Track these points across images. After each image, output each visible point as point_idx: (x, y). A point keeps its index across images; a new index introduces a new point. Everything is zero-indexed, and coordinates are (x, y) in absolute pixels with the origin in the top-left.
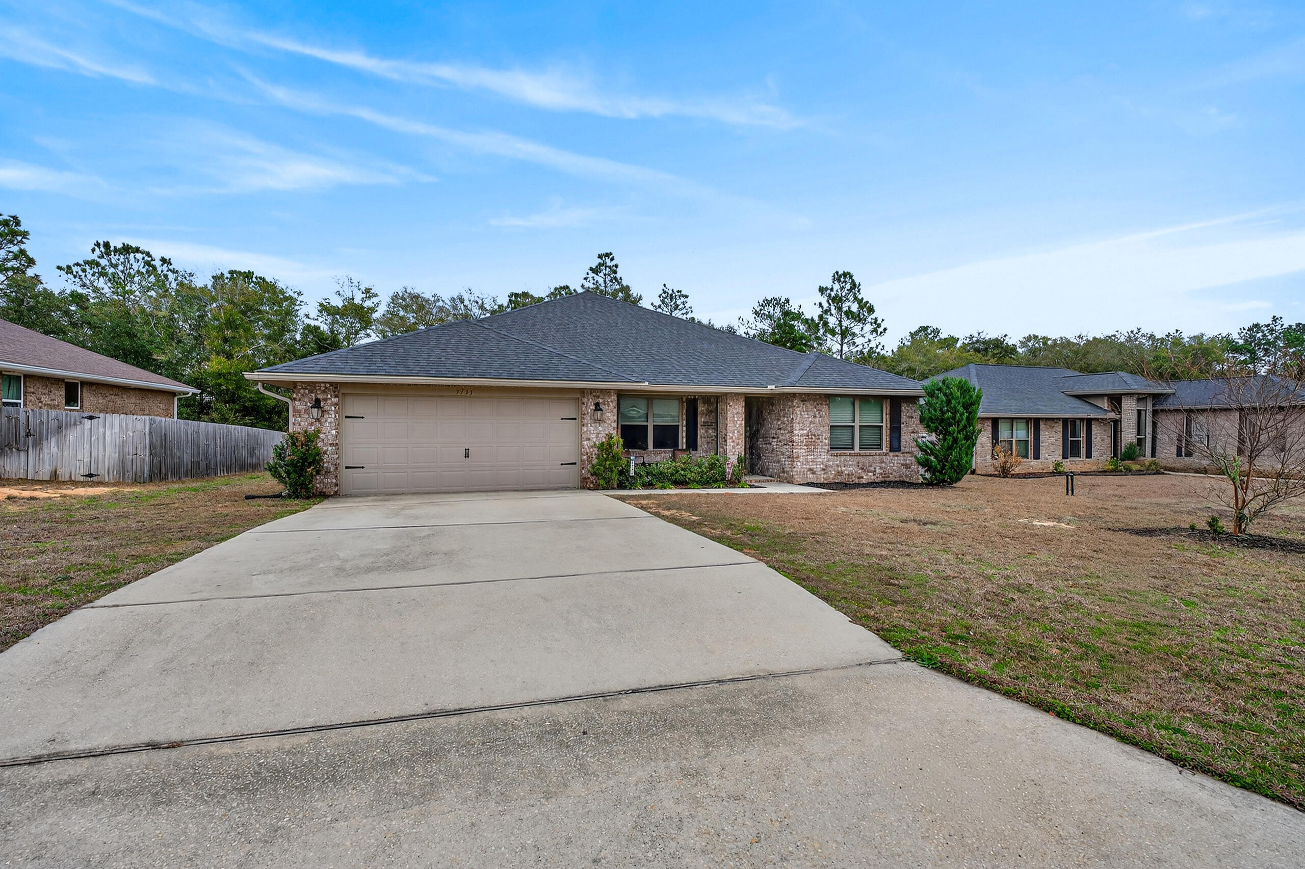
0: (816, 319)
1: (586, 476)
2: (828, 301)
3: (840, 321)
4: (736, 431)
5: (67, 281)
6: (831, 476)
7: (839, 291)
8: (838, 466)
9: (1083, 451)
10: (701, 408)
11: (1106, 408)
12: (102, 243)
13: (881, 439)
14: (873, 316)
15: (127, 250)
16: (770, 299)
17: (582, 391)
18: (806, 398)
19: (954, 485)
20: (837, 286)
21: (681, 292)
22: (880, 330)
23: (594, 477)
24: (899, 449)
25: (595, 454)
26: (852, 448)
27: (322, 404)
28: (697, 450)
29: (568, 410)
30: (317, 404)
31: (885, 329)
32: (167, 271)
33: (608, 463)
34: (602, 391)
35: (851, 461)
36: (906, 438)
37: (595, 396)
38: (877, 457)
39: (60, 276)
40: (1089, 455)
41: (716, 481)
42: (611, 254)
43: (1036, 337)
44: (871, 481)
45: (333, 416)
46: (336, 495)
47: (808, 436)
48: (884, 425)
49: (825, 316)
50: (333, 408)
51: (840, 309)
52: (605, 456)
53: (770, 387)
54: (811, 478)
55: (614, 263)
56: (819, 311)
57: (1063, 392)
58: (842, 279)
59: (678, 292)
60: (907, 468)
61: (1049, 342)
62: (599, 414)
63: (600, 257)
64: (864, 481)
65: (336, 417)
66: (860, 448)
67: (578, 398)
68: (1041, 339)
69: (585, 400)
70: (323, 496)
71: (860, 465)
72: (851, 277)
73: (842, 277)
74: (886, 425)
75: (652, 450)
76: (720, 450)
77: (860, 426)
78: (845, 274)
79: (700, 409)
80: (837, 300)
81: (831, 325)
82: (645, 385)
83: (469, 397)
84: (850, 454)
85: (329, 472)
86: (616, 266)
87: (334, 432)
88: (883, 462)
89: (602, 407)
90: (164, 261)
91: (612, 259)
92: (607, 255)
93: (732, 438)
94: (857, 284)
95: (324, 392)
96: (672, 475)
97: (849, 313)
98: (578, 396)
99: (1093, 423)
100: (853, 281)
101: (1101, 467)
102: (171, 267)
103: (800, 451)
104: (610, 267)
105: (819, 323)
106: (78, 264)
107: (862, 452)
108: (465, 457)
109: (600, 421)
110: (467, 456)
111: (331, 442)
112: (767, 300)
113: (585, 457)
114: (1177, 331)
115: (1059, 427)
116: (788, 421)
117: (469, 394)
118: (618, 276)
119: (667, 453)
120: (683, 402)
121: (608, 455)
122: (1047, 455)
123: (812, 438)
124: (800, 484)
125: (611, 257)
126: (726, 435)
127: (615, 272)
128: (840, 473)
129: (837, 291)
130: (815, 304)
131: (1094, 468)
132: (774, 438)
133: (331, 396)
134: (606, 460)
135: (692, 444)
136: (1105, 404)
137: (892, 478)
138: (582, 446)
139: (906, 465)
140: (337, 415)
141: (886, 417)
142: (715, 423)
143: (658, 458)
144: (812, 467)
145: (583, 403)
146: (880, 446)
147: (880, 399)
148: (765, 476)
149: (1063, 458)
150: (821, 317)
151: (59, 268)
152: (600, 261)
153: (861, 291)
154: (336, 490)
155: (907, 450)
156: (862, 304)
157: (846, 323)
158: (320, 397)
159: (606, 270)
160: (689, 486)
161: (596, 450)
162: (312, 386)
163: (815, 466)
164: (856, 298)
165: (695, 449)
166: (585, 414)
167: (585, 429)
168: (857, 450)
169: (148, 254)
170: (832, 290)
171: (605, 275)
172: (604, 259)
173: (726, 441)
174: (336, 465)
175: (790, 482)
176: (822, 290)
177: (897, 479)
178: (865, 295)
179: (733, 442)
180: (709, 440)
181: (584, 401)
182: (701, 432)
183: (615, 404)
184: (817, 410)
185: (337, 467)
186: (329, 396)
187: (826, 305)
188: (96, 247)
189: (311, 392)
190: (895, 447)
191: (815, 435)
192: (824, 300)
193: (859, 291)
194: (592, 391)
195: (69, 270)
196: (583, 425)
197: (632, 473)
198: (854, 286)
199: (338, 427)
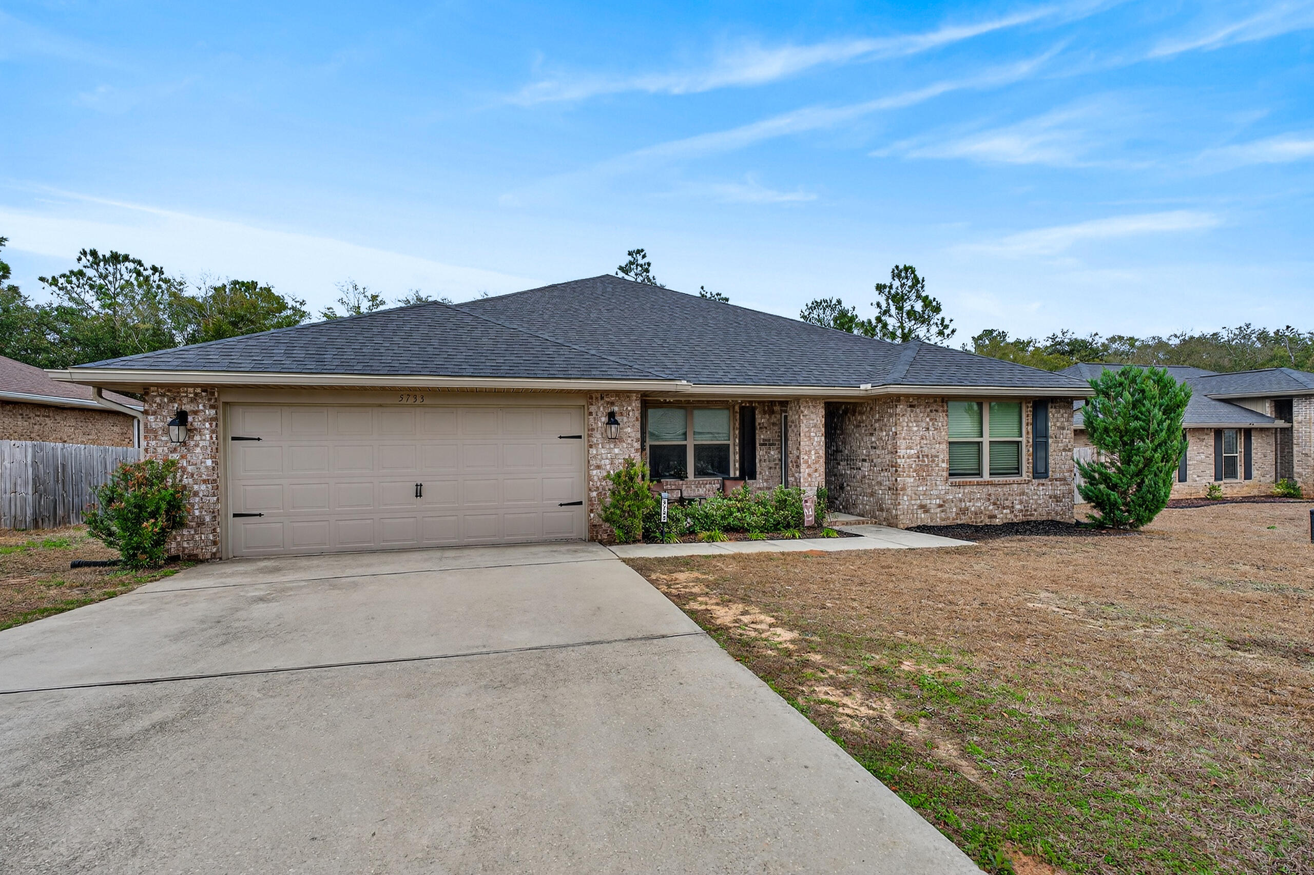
0: (874, 322)
1: (595, 522)
2: (887, 300)
3: (902, 323)
4: (813, 452)
5: (52, 294)
6: (951, 516)
7: (899, 288)
8: (961, 501)
9: (1241, 470)
10: (760, 419)
11: (1269, 415)
12: (88, 252)
13: (1019, 461)
14: (939, 316)
15: (115, 258)
16: (819, 301)
17: (590, 396)
18: (914, 402)
19: (1141, 528)
20: (897, 283)
21: (720, 295)
22: (947, 332)
23: (607, 525)
24: (1045, 475)
25: (609, 490)
26: (978, 474)
27: (190, 419)
28: (755, 479)
29: (570, 423)
30: (181, 419)
31: (953, 331)
32: (159, 281)
33: (627, 503)
34: (618, 393)
35: (980, 492)
36: (1056, 459)
37: (608, 403)
38: (1016, 485)
39: (43, 288)
40: (1248, 476)
41: (788, 526)
42: (642, 251)
43: (1121, 338)
44: (1007, 521)
45: (208, 437)
46: (216, 558)
47: (918, 457)
48: (1023, 439)
49: (883, 318)
50: (207, 425)
51: (900, 309)
52: (623, 493)
53: (863, 387)
54: (923, 519)
55: (646, 260)
56: (876, 312)
57: (1206, 396)
58: (903, 274)
59: (718, 294)
60: (1057, 501)
61: (1137, 343)
62: (613, 429)
63: (630, 254)
64: (997, 522)
65: (211, 438)
66: (990, 474)
67: (584, 406)
68: (1127, 340)
69: (593, 409)
70: (193, 560)
71: (993, 497)
72: (913, 272)
73: (903, 272)
74: (1026, 440)
75: (693, 479)
76: (791, 479)
77: (990, 442)
78: (906, 269)
79: (758, 421)
80: (898, 299)
81: (890, 328)
82: (684, 386)
83: (419, 406)
84: (977, 482)
85: (204, 524)
86: (649, 264)
87: (209, 462)
88: (1023, 493)
89: (618, 418)
90: (155, 269)
91: (644, 257)
92: (639, 252)
93: (807, 462)
94: (920, 280)
95: (193, 400)
96: (723, 518)
97: (912, 314)
98: (583, 403)
99: (1252, 435)
100: (915, 276)
101: (1265, 491)
102: (163, 276)
103: (908, 480)
104: (641, 266)
105: (877, 326)
106: (64, 276)
107: (996, 479)
108: (417, 496)
109: (615, 440)
110: (419, 494)
111: (204, 477)
112: (816, 302)
113: (594, 494)
114: (1288, 327)
115: (1211, 440)
116: (888, 435)
117: (418, 402)
118: (651, 275)
119: (714, 483)
120: (734, 412)
121: (628, 491)
122: (1195, 476)
123: (924, 461)
124: (907, 529)
125: (643, 253)
126: (798, 457)
127: (647, 271)
128: (963, 511)
129: (897, 288)
130: (872, 304)
131: (1255, 492)
132: (864, 460)
133: (204, 406)
134: (624, 499)
135: (748, 471)
136: (1267, 409)
137: (1036, 517)
138: (590, 478)
139: (1055, 497)
140: (214, 436)
141: (1027, 429)
142: (783, 440)
143: (702, 492)
144: (924, 502)
145: (591, 414)
146: (1018, 471)
147: (1020, 401)
148: (852, 514)
149: (1216, 480)
150: (879, 319)
151: (42, 279)
152: (630, 258)
153: (925, 288)
154: (214, 550)
155: (1058, 476)
156: (926, 301)
157: (908, 325)
158: (187, 408)
159: (637, 269)
160: (749, 535)
161: (610, 483)
162: (173, 390)
163: (929, 502)
164: (919, 297)
165: (753, 476)
166: (593, 430)
167: (593, 451)
168: (986, 476)
169: (140, 263)
170: (891, 287)
171: (636, 275)
172: (635, 256)
173: (798, 466)
174: (213, 512)
175: (892, 523)
176: (880, 288)
177: (1045, 518)
178: (929, 291)
179: (809, 467)
180: (772, 464)
181: (590, 410)
182: (760, 453)
183: (637, 414)
184: (931, 420)
185: (214, 515)
186: (201, 407)
187: (884, 306)
188: (82, 256)
189: (172, 400)
190: (1040, 473)
191: (927, 456)
192: (882, 299)
193: (922, 287)
194: (603, 394)
195: (54, 281)
196: (591, 446)
197: (664, 519)
198: (916, 281)
199: (216, 451)
